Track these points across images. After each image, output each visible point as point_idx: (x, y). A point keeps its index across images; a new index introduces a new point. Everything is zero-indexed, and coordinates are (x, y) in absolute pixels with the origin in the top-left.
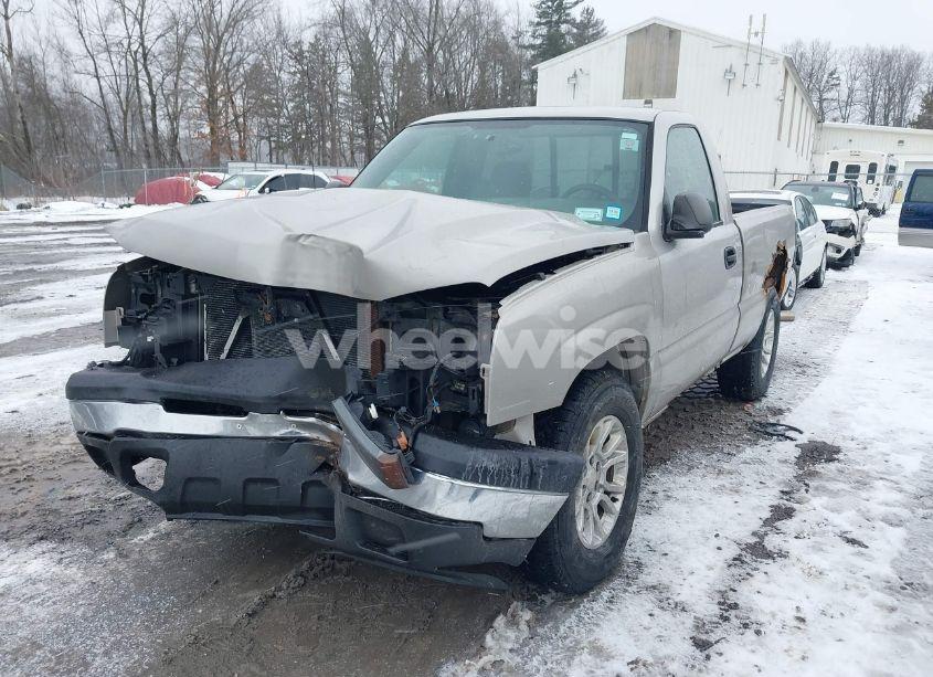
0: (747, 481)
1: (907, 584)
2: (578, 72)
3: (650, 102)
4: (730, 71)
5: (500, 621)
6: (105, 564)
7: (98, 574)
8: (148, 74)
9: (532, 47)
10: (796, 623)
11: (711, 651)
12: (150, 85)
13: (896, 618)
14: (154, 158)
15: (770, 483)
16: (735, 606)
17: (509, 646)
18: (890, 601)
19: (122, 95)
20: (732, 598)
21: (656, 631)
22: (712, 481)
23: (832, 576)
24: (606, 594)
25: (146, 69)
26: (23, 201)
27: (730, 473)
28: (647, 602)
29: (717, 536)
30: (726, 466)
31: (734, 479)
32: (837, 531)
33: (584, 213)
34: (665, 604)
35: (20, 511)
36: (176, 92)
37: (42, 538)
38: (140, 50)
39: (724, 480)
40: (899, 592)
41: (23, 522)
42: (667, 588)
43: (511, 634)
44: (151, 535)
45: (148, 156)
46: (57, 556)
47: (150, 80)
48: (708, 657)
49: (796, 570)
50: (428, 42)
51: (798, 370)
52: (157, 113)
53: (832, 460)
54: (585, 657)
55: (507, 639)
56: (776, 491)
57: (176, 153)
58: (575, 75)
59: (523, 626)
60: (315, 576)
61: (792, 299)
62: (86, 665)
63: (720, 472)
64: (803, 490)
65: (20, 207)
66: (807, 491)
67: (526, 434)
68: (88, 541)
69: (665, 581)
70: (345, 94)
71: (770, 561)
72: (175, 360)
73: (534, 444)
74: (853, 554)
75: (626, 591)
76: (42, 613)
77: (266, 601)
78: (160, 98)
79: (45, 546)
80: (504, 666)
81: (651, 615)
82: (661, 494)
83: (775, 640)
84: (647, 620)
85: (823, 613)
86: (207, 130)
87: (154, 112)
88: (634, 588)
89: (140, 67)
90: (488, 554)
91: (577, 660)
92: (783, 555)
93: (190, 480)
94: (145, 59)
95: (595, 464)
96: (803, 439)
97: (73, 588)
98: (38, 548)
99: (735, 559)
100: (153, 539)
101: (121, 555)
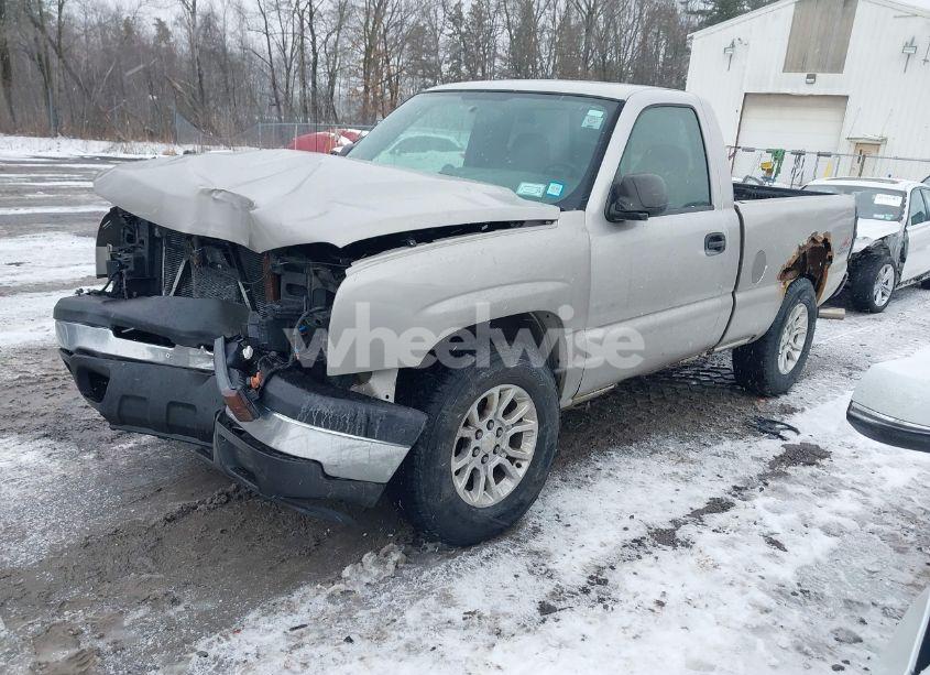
0: (704, 472)
1: (801, 591)
2: (737, 42)
3: (814, 77)
4: (911, 44)
5: (368, 558)
6: (83, 462)
7: (73, 471)
8: (312, 31)
9: (701, 12)
10: (653, 606)
11: (550, 617)
12: (313, 43)
13: (766, 619)
14: (311, 114)
15: (726, 478)
16: (605, 582)
17: (367, 580)
18: (768, 602)
19: (288, 52)
20: (607, 574)
21: (511, 591)
22: (668, 468)
23: (724, 570)
24: (486, 552)
25: (311, 27)
26: (190, 148)
27: (692, 462)
28: (521, 565)
29: (632, 517)
30: (692, 455)
31: (692, 468)
32: (766, 532)
33: (527, 188)
34: (536, 570)
35: (43, 412)
36: (335, 52)
37: (47, 436)
38: (308, 9)
39: (681, 469)
40: (788, 597)
41: (42, 421)
42: (549, 555)
43: (375, 571)
44: (131, 445)
45: (306, 111)
46: (49, 451)
47: (314, 39)
48: (543, 621)
49: (692, 560)
50: (589, 8)
51: (846, 372)
52: (318, 70)
53: (810, 464)
54: (431, 601)
55: (369, 574)
56: (728, 486)
57: (331, 109)
58: (733, 45)
59: (391, 567)
60: (240, 497)
61: (886, 299)
62: (24, 537)
63: (683, 461)
64: (757, 489)
65: (187, 153)
66: (762, 490)
67: (384, 388)
68: (80, 444)
69: (551, 549)
70: (502, 58)
71: (670, 548)
72: (135, 293)
73: (392, 400)
74: (764, 555)
75: (507, 551)
76: (14, 493)
77: (187, 511)
78: (321, 56)
79: (46, 442)
80: (353, 596)
81: (516, 576)
82: (604, 472)
83: (620, 616)
84: (509, 579)
85: (689, 602)
86: (361, 89)
87: (314, 69)
88: (517, 551)
89: (306, 24)
90: (332, 491)
91: (421, 602)
92: (686, 544)
93: (172, 404)
94: (311, 18)
95: (495, 429)
96: (794, 439)
97: (48, 478)
98: (38, 443)
99: (635, 541)
100: (131, 448)
101: (99, 458)
